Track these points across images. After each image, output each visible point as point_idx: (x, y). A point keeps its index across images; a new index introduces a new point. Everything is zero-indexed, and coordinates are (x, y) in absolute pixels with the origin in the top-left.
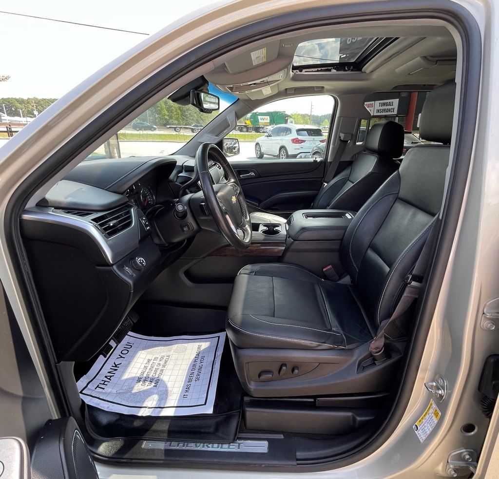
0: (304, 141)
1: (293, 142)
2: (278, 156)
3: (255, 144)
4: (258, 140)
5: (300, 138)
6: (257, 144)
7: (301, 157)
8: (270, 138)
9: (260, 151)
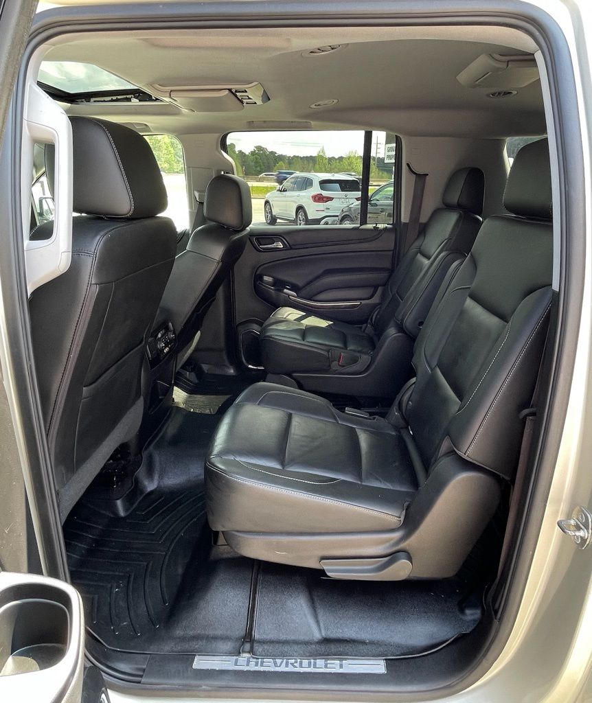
0: (330, 199)
1: (315, 201)
2: (295, 222)
3: (263, 202)
4: (268, 196)
5: (325, 193)
6: (267, 202)
7: (327, 223)
8: (284, 193)
9: (271, 212)
